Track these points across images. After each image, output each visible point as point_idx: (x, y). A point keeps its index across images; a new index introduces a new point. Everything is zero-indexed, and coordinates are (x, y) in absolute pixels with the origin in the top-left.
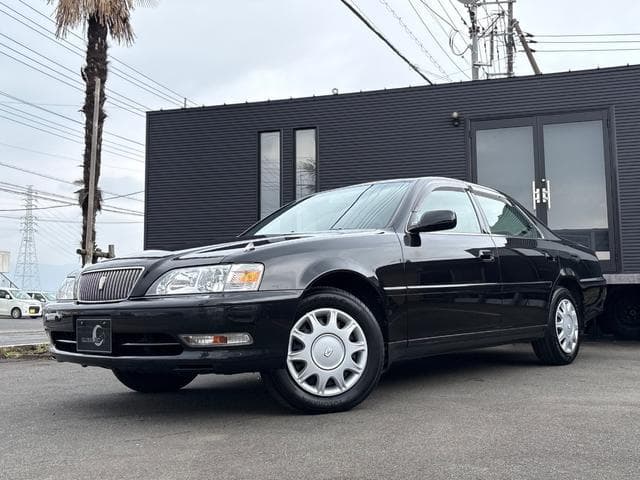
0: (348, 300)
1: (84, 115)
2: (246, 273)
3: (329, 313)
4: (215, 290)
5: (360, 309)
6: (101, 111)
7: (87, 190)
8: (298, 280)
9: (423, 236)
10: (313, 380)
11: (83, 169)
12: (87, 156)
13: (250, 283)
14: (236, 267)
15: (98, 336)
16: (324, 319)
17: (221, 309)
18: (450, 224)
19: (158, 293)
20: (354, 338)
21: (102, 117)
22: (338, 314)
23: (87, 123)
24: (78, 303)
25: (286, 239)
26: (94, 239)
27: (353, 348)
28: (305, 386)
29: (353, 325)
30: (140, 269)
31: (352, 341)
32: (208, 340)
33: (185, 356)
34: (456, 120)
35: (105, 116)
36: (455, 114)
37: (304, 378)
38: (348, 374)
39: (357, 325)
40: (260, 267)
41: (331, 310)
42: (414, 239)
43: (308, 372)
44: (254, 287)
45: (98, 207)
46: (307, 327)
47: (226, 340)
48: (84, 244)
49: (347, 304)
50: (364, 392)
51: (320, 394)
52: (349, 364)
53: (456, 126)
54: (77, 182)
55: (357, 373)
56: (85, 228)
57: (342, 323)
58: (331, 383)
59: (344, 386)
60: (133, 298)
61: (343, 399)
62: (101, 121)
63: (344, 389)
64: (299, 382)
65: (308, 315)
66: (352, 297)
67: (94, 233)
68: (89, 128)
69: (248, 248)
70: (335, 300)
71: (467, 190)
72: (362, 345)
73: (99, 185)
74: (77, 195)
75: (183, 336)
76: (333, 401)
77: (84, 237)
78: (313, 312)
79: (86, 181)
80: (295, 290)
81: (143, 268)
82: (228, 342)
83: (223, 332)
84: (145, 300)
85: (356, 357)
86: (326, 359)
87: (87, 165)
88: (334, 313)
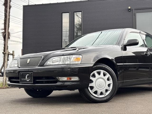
0: (106, 67)
1: (4, 6)
2: (77, 58)
3: (101, 71)
4: (66, 63)
5: (110, 70)
6: (10, 5)
7: (5, 32)
8: (92, 61)
9: (127, 47)
10: (96, 92)
11: (4, 25)
12: (5, 20)
13: (78, 61)
14: (74, 56)
15: (27, 78)
16: (99, 73)
17: (69, 69)
18: (137, 44)
19: (48, 64)
20: (108, 79)
21: (10, 7)
22: (103, 72)
23: (5, 9)
24: (19, 68)
25: (83, 48)
26: (8, 49)
27: (108, 83)
28: (94, 94)
29: (108, 75)
30: (42, 57)
31: (108, 80)
32: (65, 79)
33: (58, 84)
34: (129, 9)
35: (11, 7)
36: (129, 8)
37: (93, 92)
38: (107, 91)
39: (109, 75)
40: (81, 56)
41: (101, 70)
42: (124, 48)
43: (94, 90)
44: (79, 62)
45: (9, 38)
46: (94, 76)
47: (71, 79)
48: (4, 51)
49: (106, 69)
50: (112, 96)
51: (98, 97)
52: (107, 88)
53: (130, 11)
54: (2, 29)
55: (109, 90)
56: (5, 45)
57: (104, 75)
58: (102, 93)
59: (105, 94)
60: (40, 66)
61: (105, 99)
62: (10, 9)
63: (105, 96)
64: (92, 93)
65: (94, 72)
66: (108, 66)
67: (8, 46)
68: (6, 11)
69: (77, 50)
70: (102, 67)
71: (139, 33)
72: (111, 82)
73: (9, 31)
74: (2, 34)
75: (57, 78)
76: (102, 99)
77: (4, 48)
78: (96, 71)
79: (5, 29)
80: (91, 64)
81: (43, 56)
82: (72, 79)
83: (70, 76)
84: (44, 66)
85: (109, 85)
86: (100, 86)
87: (5, 24)
88: (102, 72)
